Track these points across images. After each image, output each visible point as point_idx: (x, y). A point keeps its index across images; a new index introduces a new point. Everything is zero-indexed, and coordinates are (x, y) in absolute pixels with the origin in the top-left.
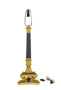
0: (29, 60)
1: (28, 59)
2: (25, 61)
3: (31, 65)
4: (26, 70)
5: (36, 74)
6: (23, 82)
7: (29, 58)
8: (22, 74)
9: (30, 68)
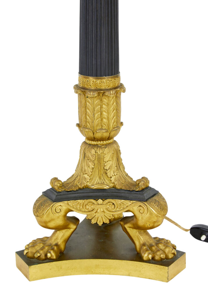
0: (101, 92)
1: (92, 81)
2: (75, 97)
3: (119, 125)
4: (80, 168)
5: (156, 193)
6: (52, 255)
7: (98, 74)
8: (46, 194)
9: (107, 154)
